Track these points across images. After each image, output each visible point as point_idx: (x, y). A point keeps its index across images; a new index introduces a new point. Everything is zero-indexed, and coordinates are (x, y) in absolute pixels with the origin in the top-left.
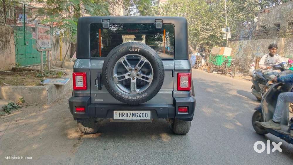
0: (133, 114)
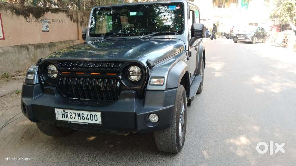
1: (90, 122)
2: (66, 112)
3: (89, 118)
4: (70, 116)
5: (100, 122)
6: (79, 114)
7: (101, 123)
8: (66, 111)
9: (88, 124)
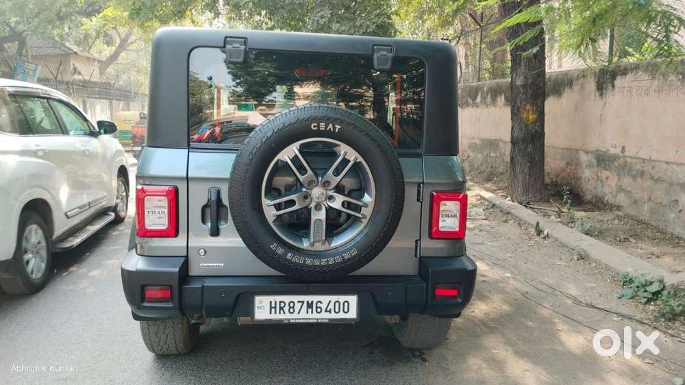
0: (310, 306)
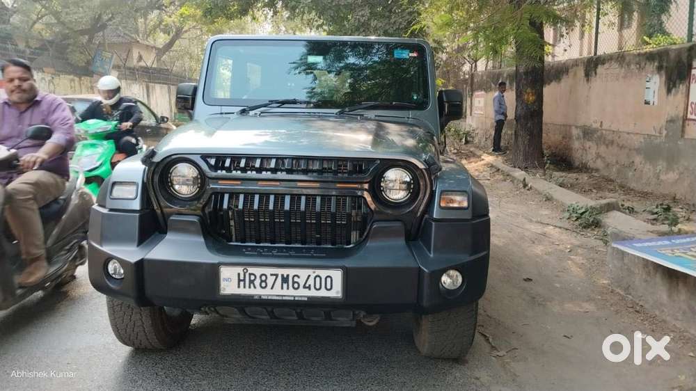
1: (313, 293)
2: (250, 274)
3: (310, 285)
4: (262, 281)
5: (337, 292)
6: (285, 276)
7: (340, 295)
8: (251, 270)
9: (306, 299)
